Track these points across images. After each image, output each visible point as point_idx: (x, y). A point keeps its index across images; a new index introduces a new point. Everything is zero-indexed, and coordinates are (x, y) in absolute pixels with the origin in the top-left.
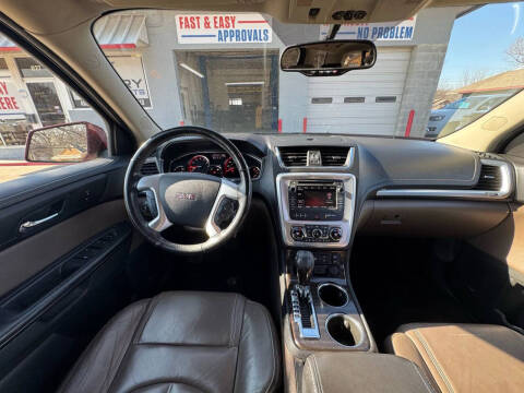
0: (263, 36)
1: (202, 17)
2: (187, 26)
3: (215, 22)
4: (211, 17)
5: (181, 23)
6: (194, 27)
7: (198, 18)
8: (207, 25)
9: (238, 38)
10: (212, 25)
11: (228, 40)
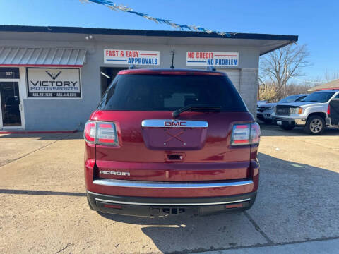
0: (154, 62)
1: (119, 51)
2: (110, 55)
3: (127, 54)
5: (107, 53)
6: (114, 56)
7: (117, 51)
8: (122, 55)
9: (140, 62)
10: (125, 55)
11: (134, 63)
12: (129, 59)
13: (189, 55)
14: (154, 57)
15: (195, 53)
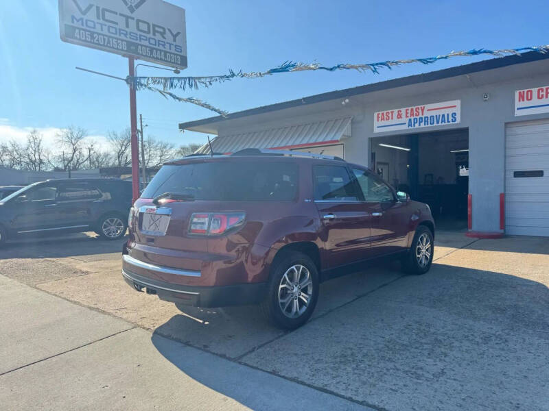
0: (450, 118)
1: (396, 111)
2: (383, 119)
3: (407, 113)
4: (403, 110)
5: (378, 117)
6: (388, 119)
7: (392, 112)
8: (399, 116)
9: (426, 122)
10: (404, 115)
11: (417, 125)
12: (410, 120)
13: (522, 97)
14: (450, 111)
15: (535, 91)
